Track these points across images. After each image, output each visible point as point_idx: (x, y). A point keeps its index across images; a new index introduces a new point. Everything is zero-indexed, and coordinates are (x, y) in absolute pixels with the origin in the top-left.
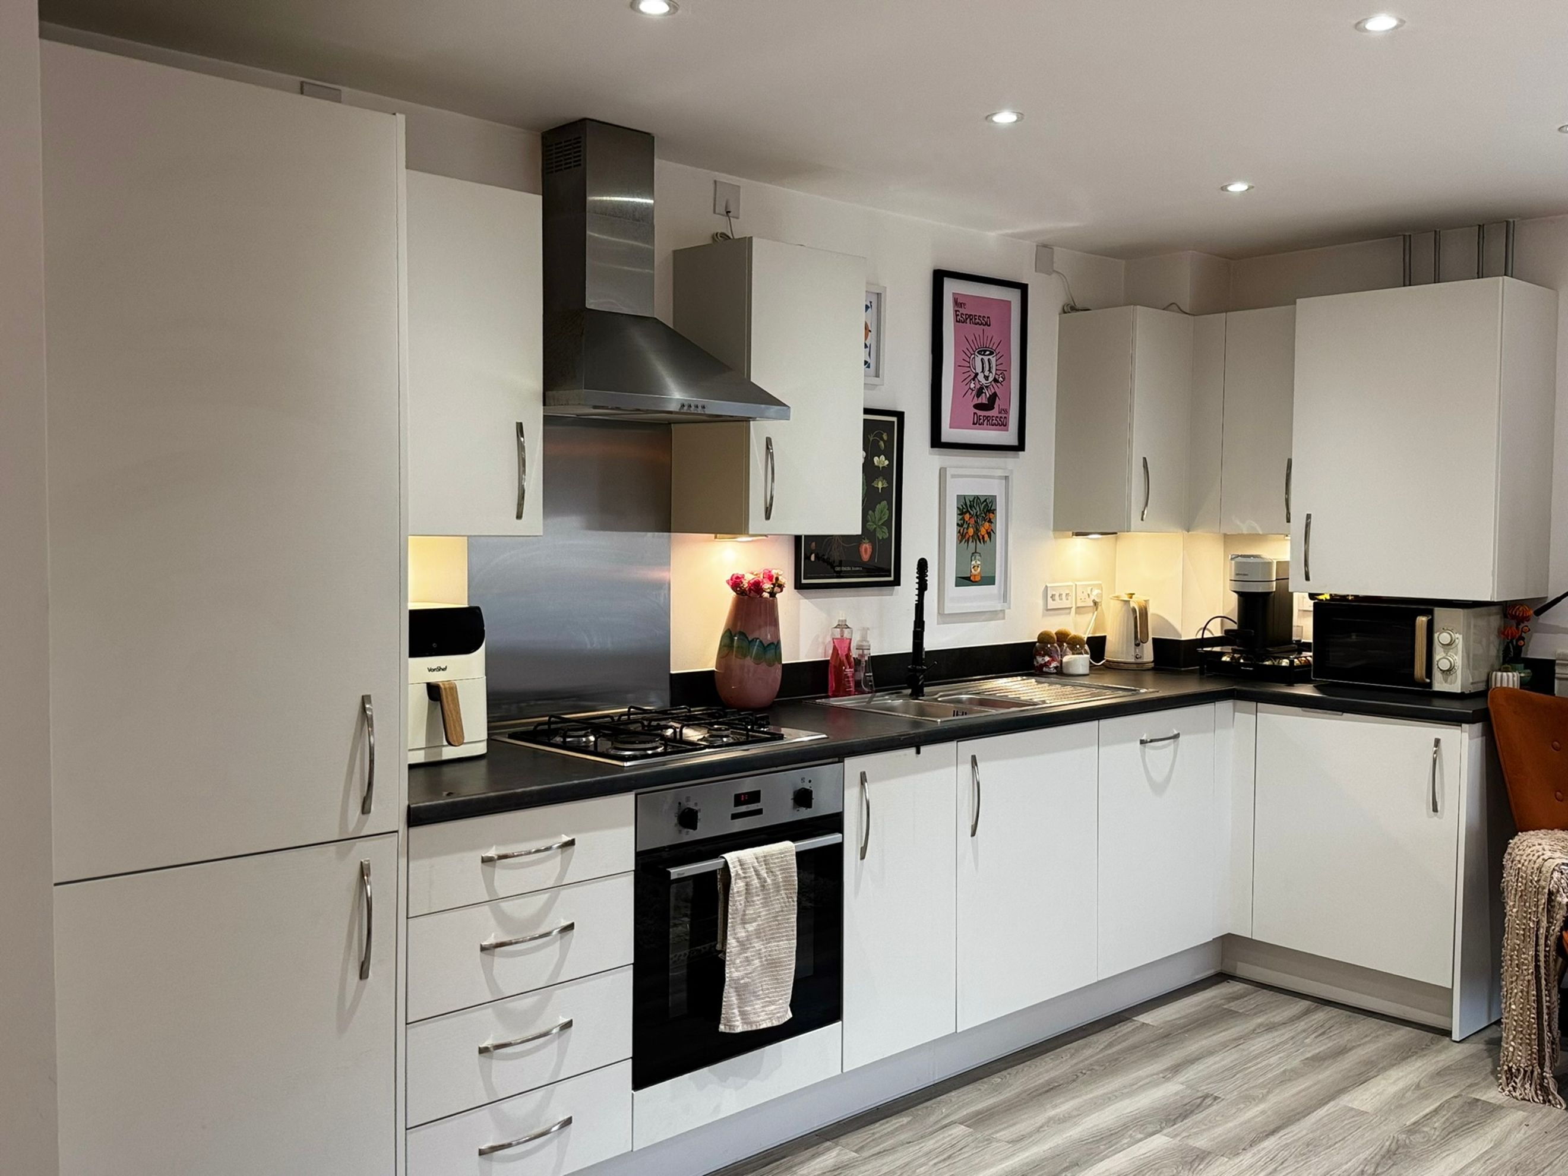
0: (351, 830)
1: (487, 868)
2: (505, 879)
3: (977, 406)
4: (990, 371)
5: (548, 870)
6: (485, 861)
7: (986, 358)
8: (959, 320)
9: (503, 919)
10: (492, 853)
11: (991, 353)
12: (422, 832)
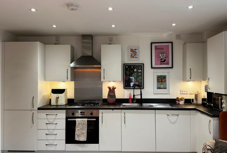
0: (32, 109)
1: (47, 115)
2: (49, 117)
3: (160, 62)
4: (164, 56)
5: (54, 117)
6: (46, 114)
7: (163, 54)
8: (156, 49)
9: (48, 121)
10: (47, 114)
11: (164, 53)
12: (39, 111)
